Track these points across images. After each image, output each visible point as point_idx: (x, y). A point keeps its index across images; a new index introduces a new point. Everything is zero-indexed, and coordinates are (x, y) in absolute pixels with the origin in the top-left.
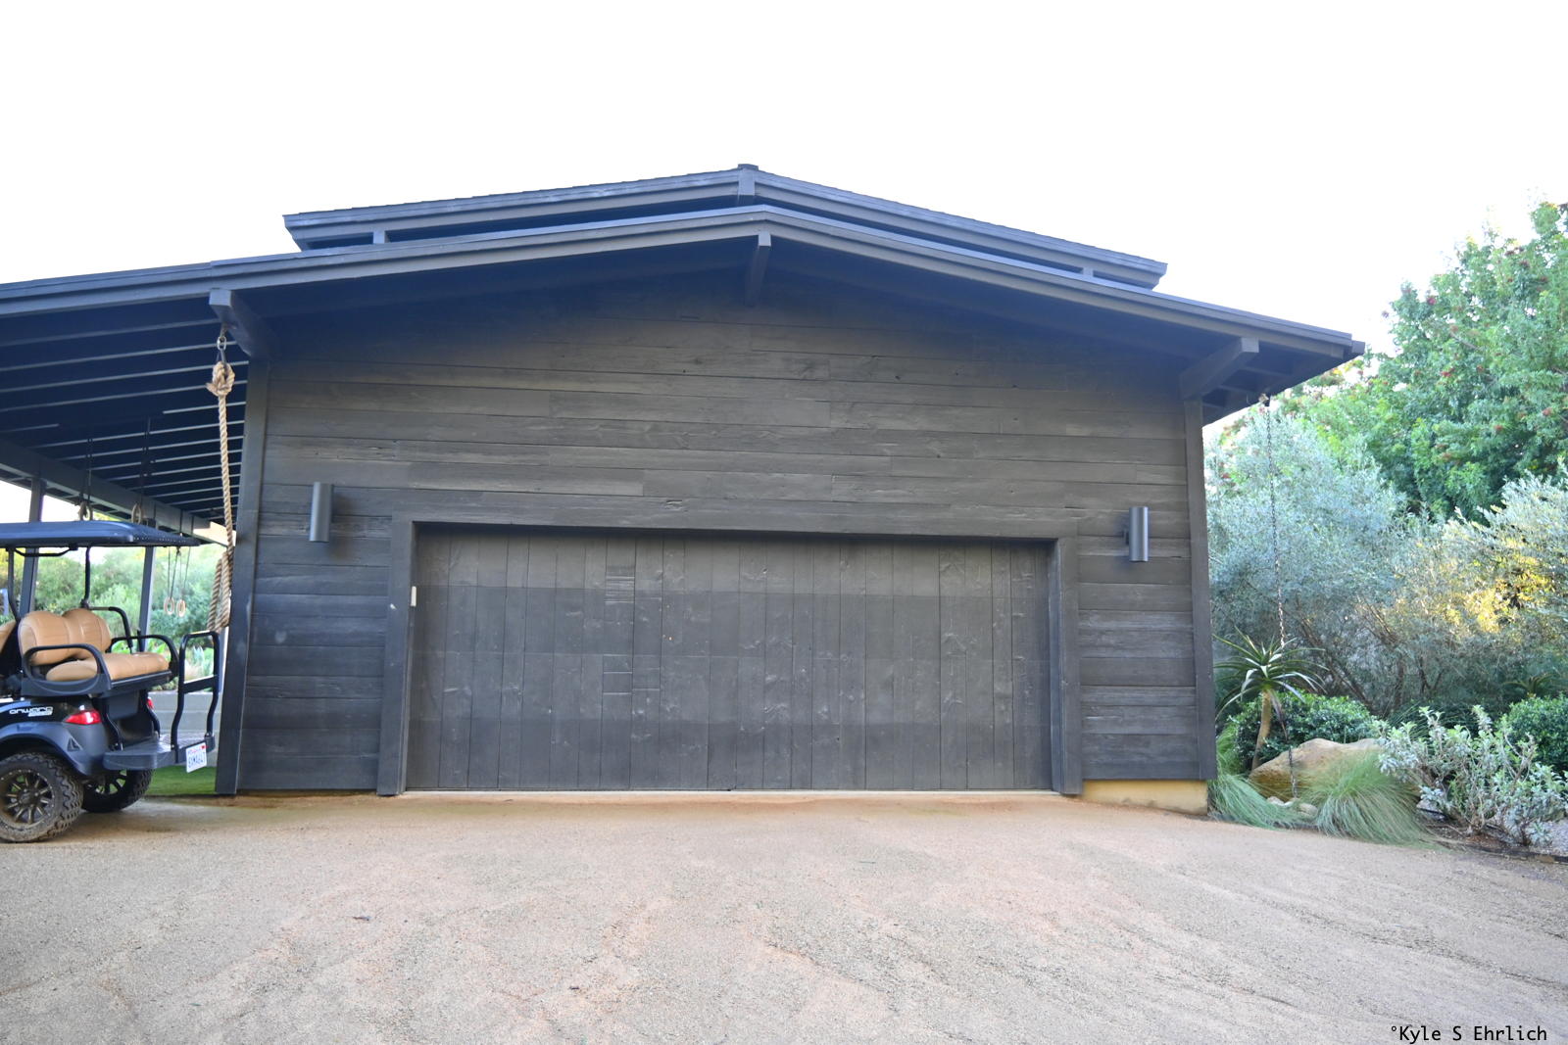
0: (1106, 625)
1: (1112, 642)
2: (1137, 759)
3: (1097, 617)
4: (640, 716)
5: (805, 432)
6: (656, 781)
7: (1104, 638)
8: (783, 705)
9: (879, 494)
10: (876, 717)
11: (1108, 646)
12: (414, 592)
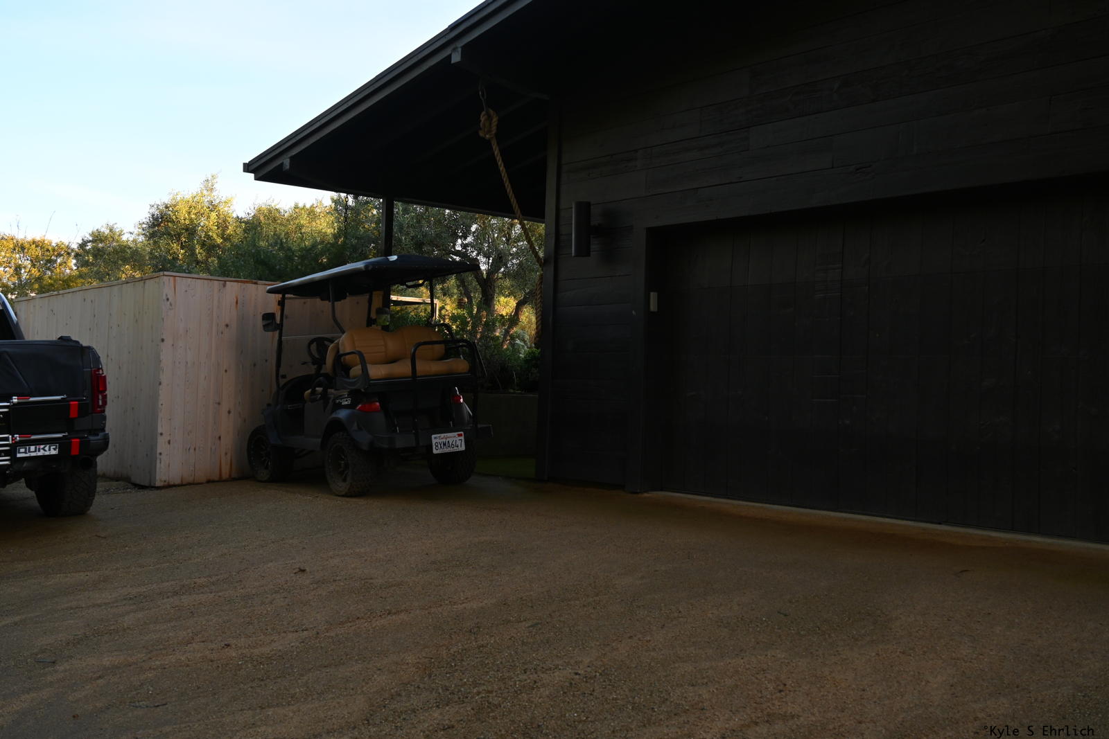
8: (1003, 418)
12: (653, 296)
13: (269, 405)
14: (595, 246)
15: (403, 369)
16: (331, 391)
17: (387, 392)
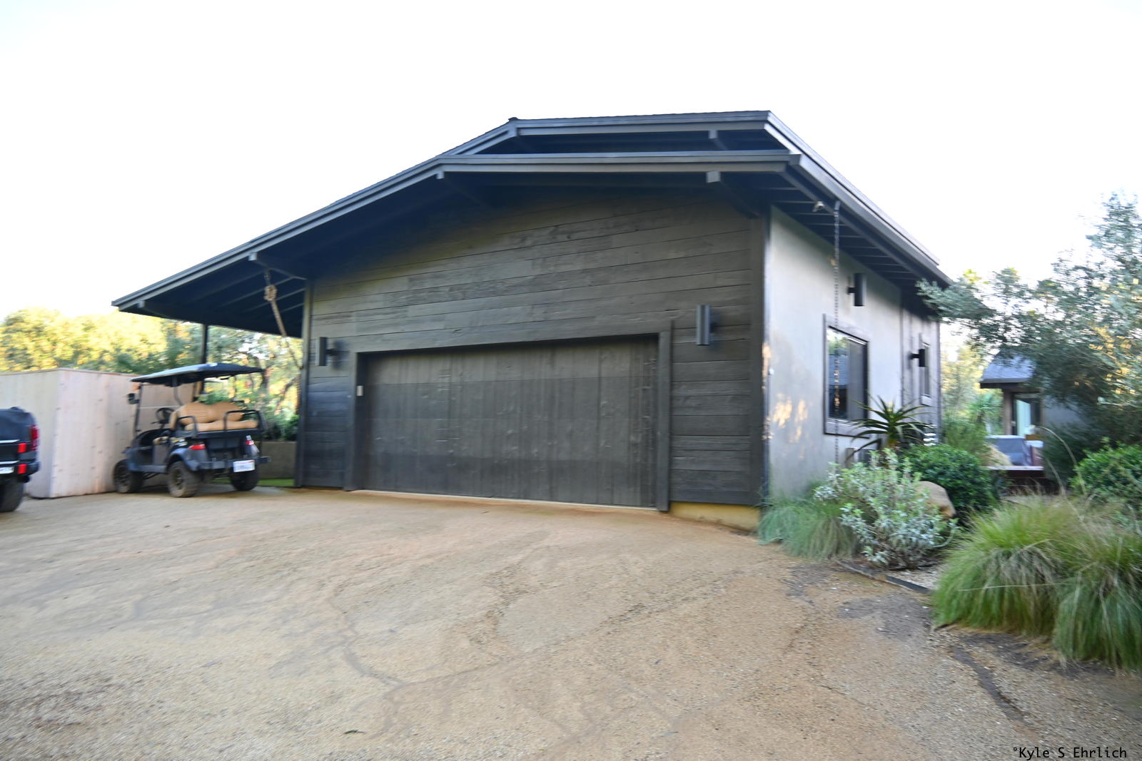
0: (690, 392)
1: (694, 404)
2: (707, 488)
3: (684, 387)
4: (452, 453)
5: (520, 280)
6: (458, 490)
7: (688, 402)
8: (515, 448)
9: (557, 314)
10: (563, 456)
11: (690, 407)
12: (360, 388)
13: (128, 448)
14: (330, 360)
15: (218, 426)
16: (173, 438)
17: (208, 439)
